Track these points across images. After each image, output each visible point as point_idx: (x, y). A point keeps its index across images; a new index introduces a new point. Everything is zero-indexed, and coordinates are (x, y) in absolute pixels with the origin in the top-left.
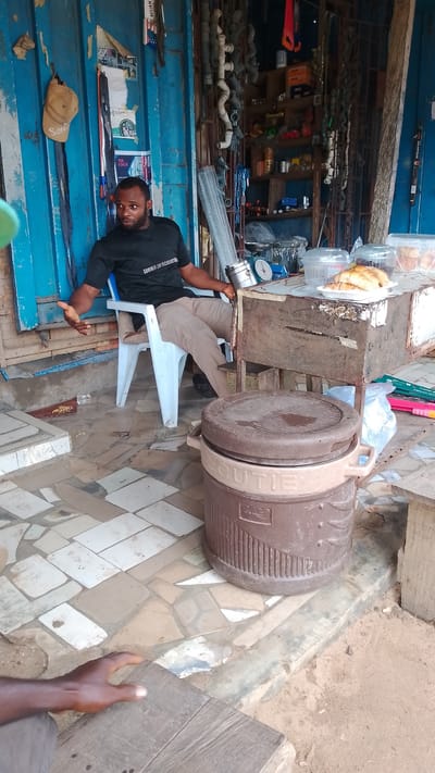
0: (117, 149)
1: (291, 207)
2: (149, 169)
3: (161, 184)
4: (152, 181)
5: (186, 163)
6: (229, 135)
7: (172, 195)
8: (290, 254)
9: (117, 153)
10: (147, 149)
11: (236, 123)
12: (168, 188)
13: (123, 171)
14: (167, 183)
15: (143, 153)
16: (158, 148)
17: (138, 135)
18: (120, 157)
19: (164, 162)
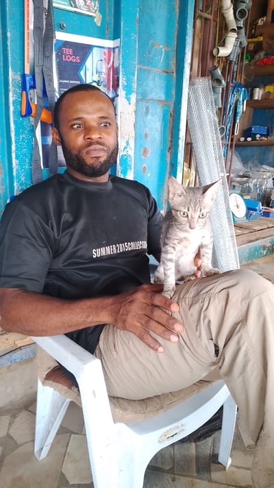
0: (62, 28)
1: (262, 135)
2: (116, 71)
3: (133, 97)
4: (121, 92)
5: (174, 68)
6: (232, 39)
7: (149, 117)
8: (261, 186)
9: (60, 36)
10: (116, 35)
11: (241, 23)
12: (143, 105)
13: (70, 69)
14: (142, 98)
15: (109, 44)
16: (135, 37)
17: (102, 10)
18: (67, 44)
19: (140, 62)
